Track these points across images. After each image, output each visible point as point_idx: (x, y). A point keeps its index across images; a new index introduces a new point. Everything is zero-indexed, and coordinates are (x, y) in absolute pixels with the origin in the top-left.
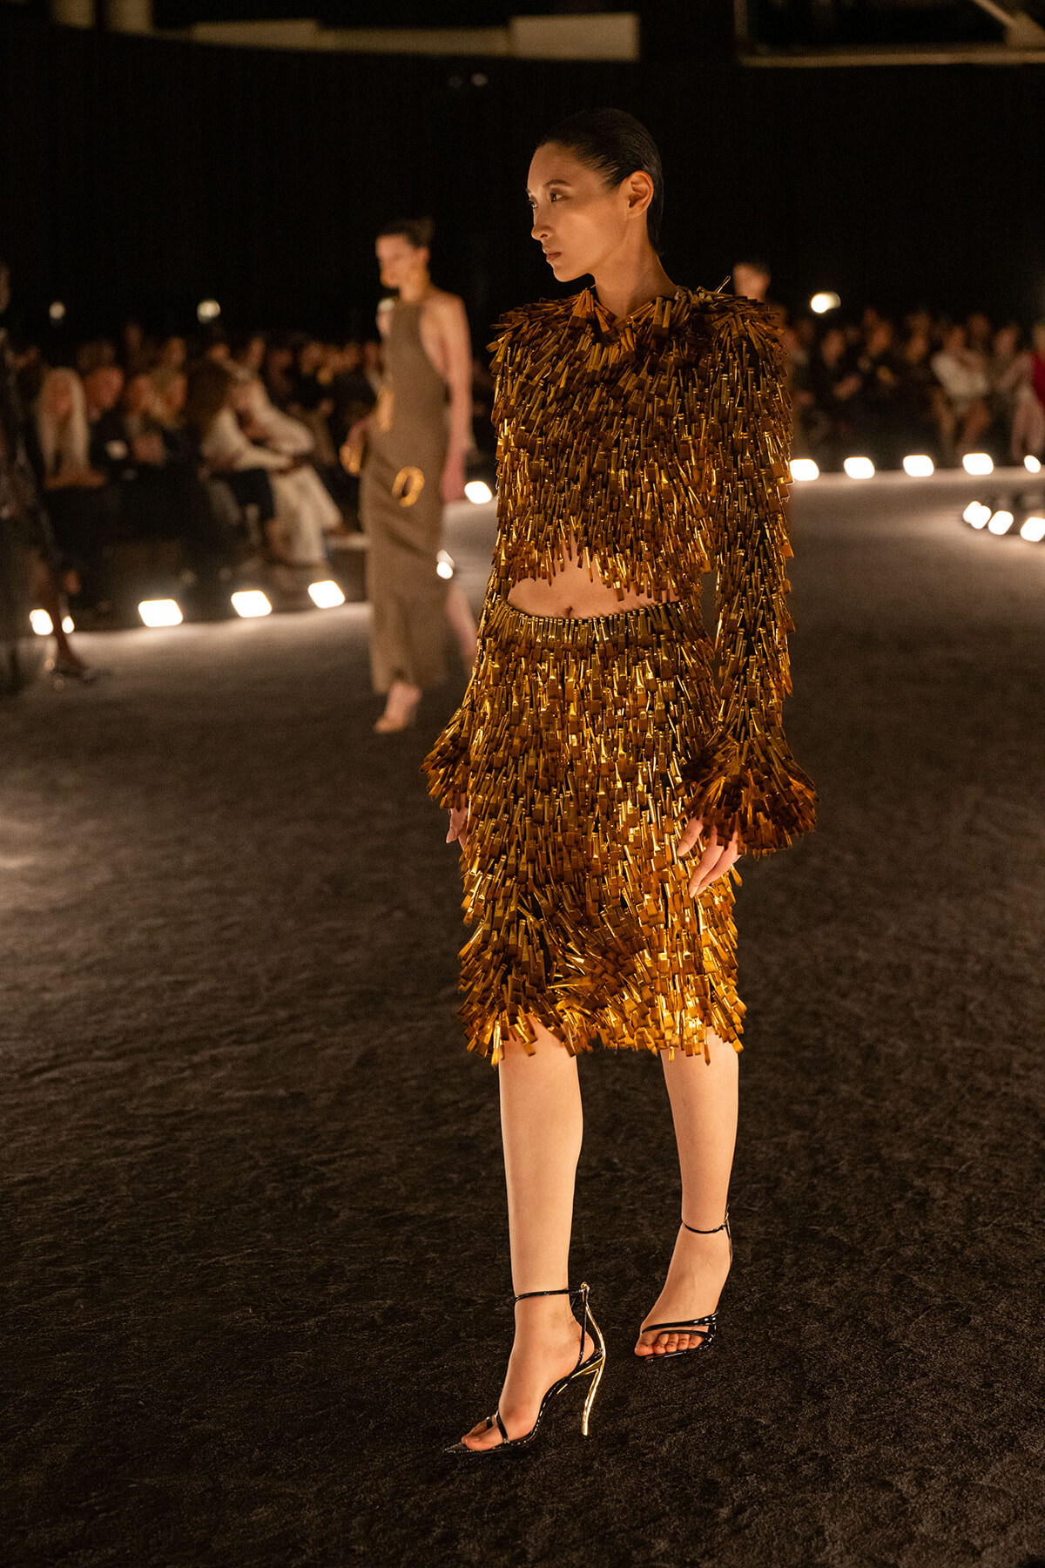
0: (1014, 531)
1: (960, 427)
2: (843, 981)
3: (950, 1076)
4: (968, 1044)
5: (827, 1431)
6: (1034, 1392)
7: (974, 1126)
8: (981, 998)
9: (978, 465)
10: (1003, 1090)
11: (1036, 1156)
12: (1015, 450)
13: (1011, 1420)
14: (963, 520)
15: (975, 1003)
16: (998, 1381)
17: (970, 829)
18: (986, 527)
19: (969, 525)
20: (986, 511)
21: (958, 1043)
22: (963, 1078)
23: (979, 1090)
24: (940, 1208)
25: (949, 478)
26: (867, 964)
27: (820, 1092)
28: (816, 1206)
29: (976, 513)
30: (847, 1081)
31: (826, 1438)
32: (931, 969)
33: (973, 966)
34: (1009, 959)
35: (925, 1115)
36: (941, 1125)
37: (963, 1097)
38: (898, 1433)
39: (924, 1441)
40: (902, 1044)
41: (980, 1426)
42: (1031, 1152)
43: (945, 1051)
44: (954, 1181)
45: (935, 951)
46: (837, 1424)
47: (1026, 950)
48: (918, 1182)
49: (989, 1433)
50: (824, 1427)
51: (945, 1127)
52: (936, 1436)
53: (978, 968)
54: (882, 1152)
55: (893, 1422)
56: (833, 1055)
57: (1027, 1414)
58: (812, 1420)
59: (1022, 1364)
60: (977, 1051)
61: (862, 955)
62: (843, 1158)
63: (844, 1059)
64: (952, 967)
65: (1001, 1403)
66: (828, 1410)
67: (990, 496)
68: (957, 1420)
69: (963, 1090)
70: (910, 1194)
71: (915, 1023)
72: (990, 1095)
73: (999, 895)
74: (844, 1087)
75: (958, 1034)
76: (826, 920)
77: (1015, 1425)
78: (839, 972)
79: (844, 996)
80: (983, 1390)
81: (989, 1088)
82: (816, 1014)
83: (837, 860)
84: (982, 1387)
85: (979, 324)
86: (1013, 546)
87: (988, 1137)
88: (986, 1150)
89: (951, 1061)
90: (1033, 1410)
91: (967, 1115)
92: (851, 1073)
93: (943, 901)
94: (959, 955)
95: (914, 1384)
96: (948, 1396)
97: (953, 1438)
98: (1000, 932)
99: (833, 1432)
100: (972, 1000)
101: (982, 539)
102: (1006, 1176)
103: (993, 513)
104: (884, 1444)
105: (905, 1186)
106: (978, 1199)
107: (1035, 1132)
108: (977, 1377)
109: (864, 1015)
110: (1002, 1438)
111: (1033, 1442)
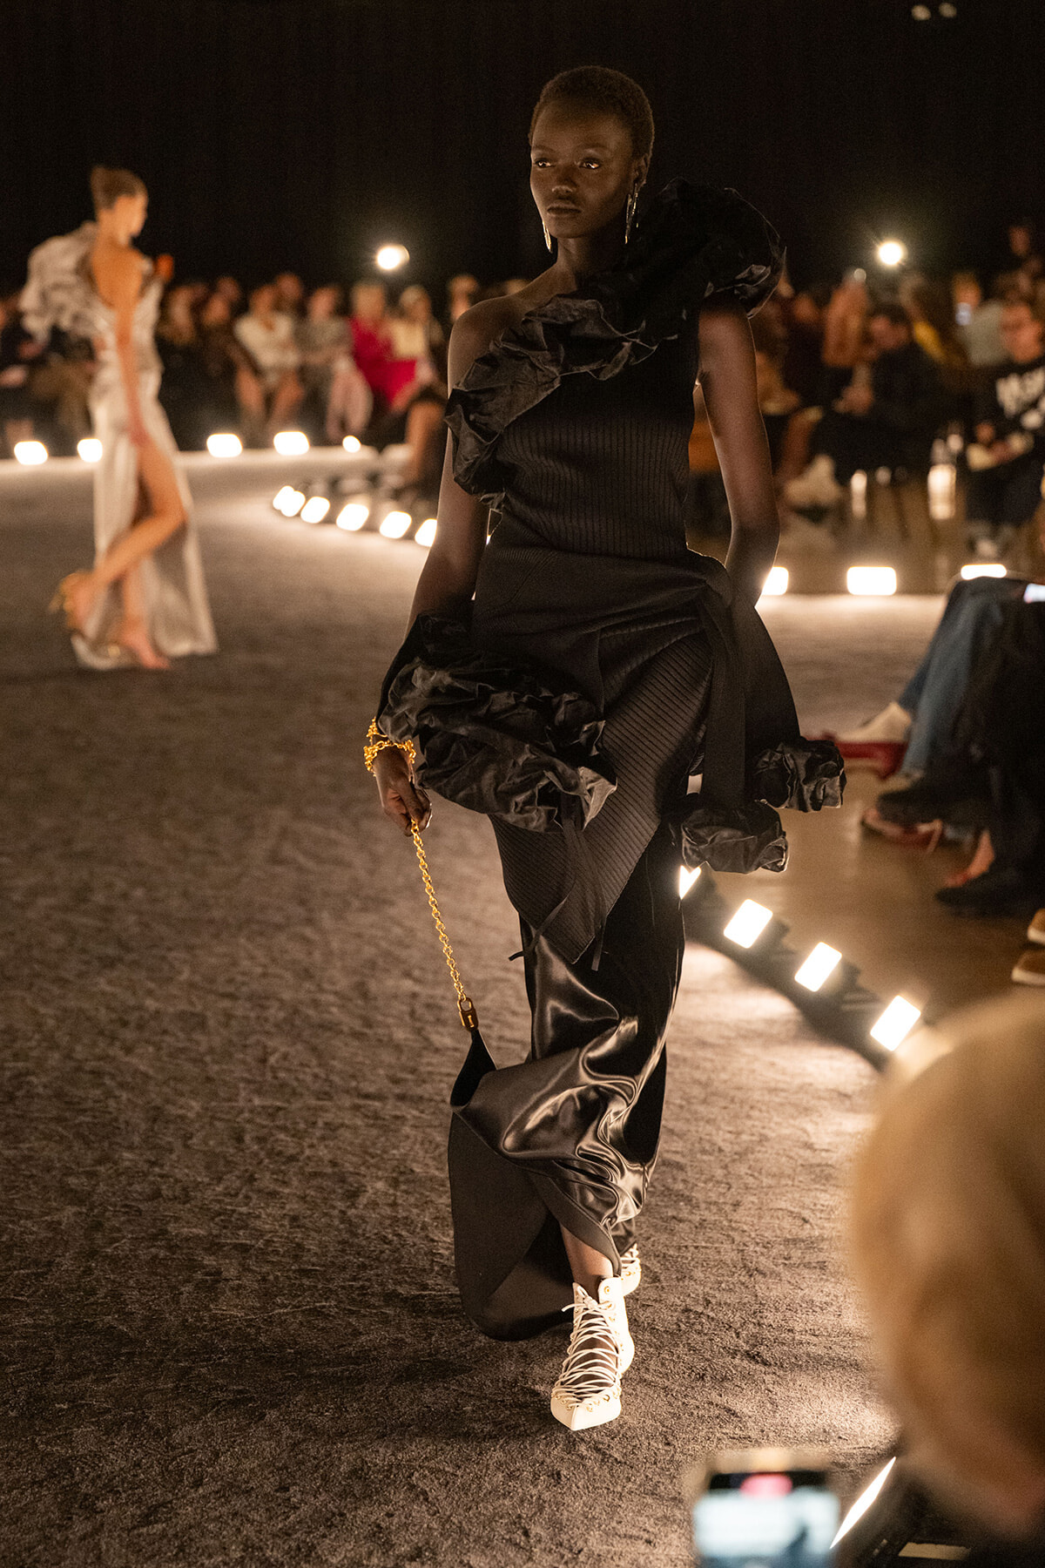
0: (330, 520)
1: (269, 400)
2: (129, 1035)
3: (247, 1138)
4: (268, 1102)
5: (100, 1549)
6: (336, 1494)
7: (273, 1194)
8: (283, 1049)
9: (291, 444)
10: (308, 1152)
11: (342, 1226)
12: (332, 429)
13: (309, 1527)
14: (274, 509)
15: (277, 1055)
16: (295, 1484)
17: (275, 858)
18: (298, 515)
19: (279, 513)
20: (300, 496)
21: (257, 1101)
22: (261, 1140)
23: (280, 1153)
24: (232, 1289)
25: (259, 459)
26: (157, 1012)
27: (99, 1162)
28: (93, 1292)
29: (288, 498)
30: (131, 1148)
31: (99, 1558)
32: (229, 1016)
33: (275, 1013)
34: (316, 1004)
35: (218, 1185)
36: (236, 1195)
37: (260, 1162)
38: (181, 1549)
39: (210, 1556)
40: (193, 1103)
41: (274, 1536)
42: (336, 1222)
43: (241, 1112)
44: (250, 1258)
45: (232, 997)
46: (112, 1541)
47: (336, 993)
48: (209, 1261)
49: (284, 1543)
50: (97, 1546)
51: (241, 1196)
52: (224, 1549)
53: (282, 1015)
54: (169, 1229)
55: (176, 1536)
56: (116, 1120)
57: (328, 1520)
58: (83, 1538)
59: (322, 1463)
60: (279, 1109)
61: (151, 1004)
62: (124, 1237)
63: (127, 1123)
64: (252, 1015)
65: (298, 1508)
66: (102, 1525)
67: (303, 480)
68: (249, 1530)
69: (262, 1154)
70: (199, 1276)
71: (209, 1079)
72: (292, 1158)
73: (308, 932)
74: (127, 1155)
75: (259, 1092)
76: (109, 963)
77: (314, 1533)
78: (125, 1024)
79: (129, 1050)
80: (278, 1494)
81: (291, 1151)
82: (97, 1073)
83: (125, 896)
84: (277, 1491)
85: (289, 286)
86: (329, 536)
87: (288, 1207)
88: (286, 1222)
89: (249, 1121)
90: (334, 1514)
91: (266, 1181)
92: (136, 1139)
93: (242, 941)
94: (260, 1001)
95: (201, 1491)
96: (238, 1503)
97: (244, 1551)
98: (307, 974)
99: (108, 1550)
100: (275, 1050)
101: (293, 529)
102: (309, 1250)
103: (308, 498)
104: (166, 1561)
105: (192, 1265)
106: (277, 1278)
107: (342, 1199)
108: (272, 1480)
109: (151, 1072)
110: (299, 1549)
111: (333, 1551)
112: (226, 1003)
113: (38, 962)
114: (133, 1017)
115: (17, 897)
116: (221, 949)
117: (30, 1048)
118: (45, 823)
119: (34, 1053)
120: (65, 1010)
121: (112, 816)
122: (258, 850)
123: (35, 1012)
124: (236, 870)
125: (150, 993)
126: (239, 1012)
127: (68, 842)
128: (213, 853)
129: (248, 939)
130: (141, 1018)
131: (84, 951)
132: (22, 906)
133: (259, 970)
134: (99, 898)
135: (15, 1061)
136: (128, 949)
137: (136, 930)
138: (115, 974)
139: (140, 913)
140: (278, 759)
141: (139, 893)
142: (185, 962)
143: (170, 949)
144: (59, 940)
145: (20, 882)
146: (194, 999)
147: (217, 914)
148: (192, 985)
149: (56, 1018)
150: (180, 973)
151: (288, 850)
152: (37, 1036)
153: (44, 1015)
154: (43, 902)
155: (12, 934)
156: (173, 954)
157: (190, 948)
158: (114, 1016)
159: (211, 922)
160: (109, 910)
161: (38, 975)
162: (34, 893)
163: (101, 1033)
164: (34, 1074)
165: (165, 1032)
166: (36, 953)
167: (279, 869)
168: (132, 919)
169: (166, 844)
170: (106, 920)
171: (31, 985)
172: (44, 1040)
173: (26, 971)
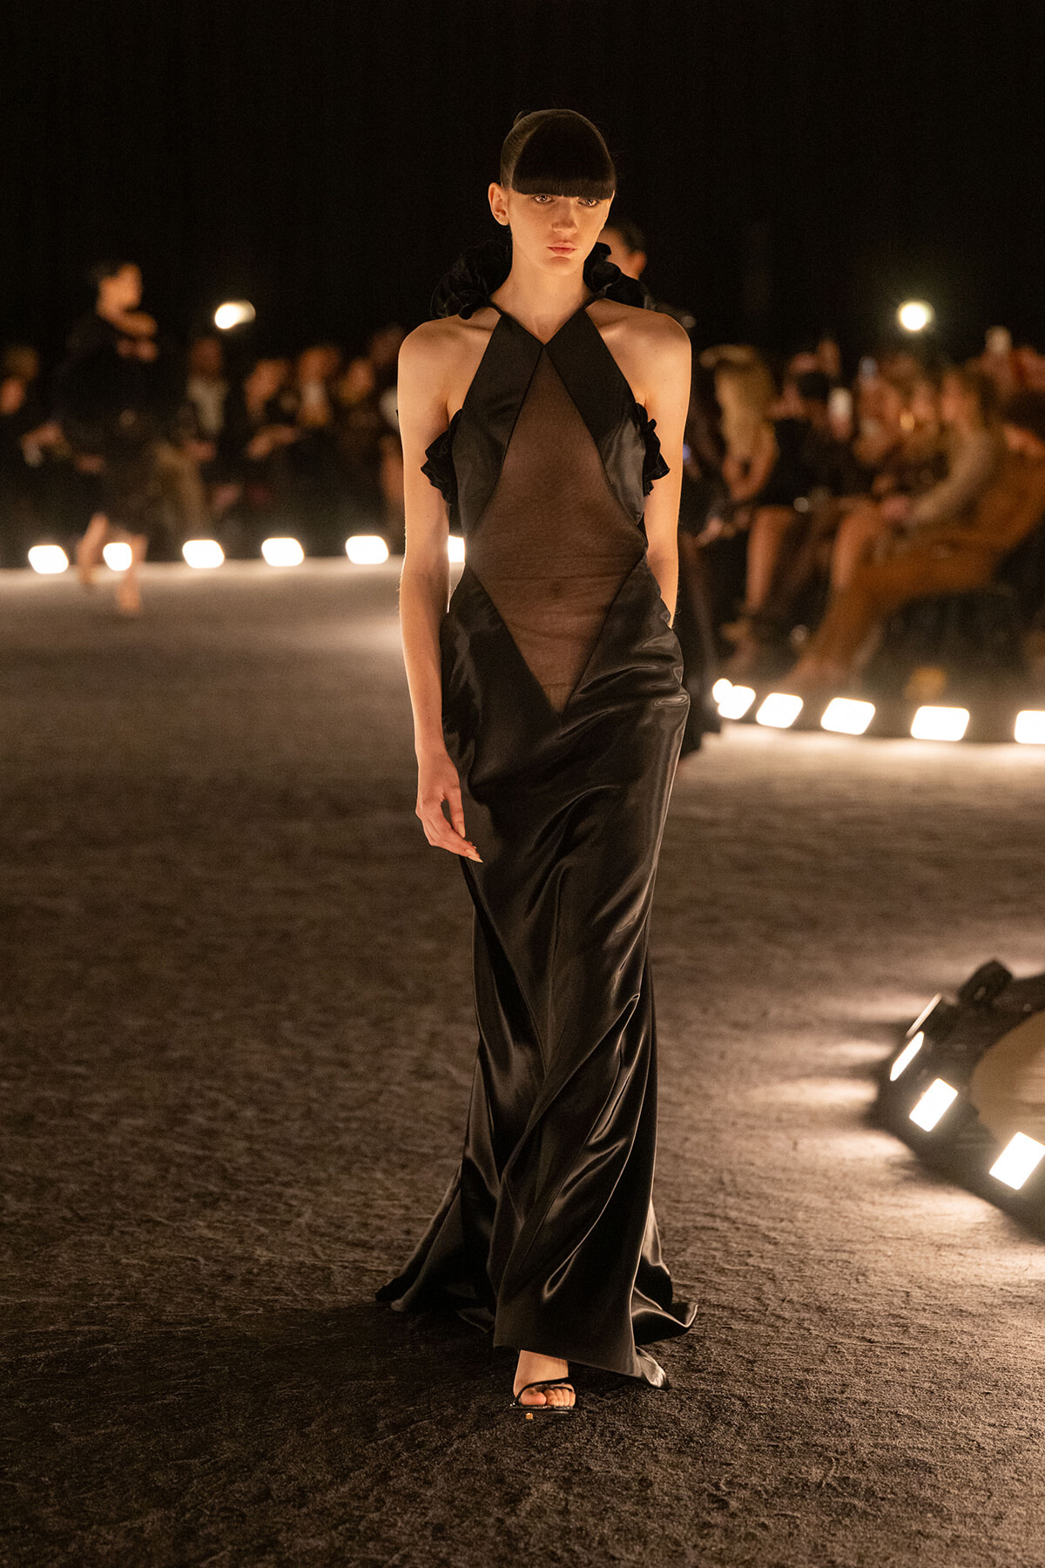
112: (357, 1254)
113: (121, 1198)
114: (239, 1270)
115: (95, 1117)
116: (350, 1185)
117: (110, 1307)
118: (133, 1023)
119: (116, 1313)
120: (153, 1260)
121: (218, 1015)
122: (402, 1060)
123: (117, 1263)
124: (373, 1086)
125: (260, 1239)
126: (373, 1265)
127: (163, 1048)
128: (344, 1065)
129: (385, 1171)
130: (250, 1272)
131: (179, 1186)
132: (98, 1127)
133: (400, 1212)
134: (199, 1119)
135: (87, 1324)
136: (236, 1185)
137: (244, 1160)
138: (219, 1215)
139: (249, 1138)
140: (428, 946)
141: (249, 1113)
142: (306, 1201)
143: (287, 1185)
144: (147, 1171)
145: (98, 1098)
146: (317, 1248)
147: (347, 1140)
148: (312, 1229)
149: (142, 1269)
150: (299, 1215)
151: (438, 1062)
152: (117, 1292)
153: (127, 1265)
154: (126, 1122)
155: (90, 1164)
156: (291, 1191)
157: (313, 1183)
158: (216, 1268)
159: (341, 1150)
160: (211, 1133)
161: (119, 1218)
162: (115, 1112)
163: (200, 1291)
164: (112, 1340)
165: (279, 1289)
166: (117, 1187)
167: (426, 1085)
168: (242, 1145)
169: (285, 1052)
170: (204, 1148)
171: (112, 1227)
172: (126, 1299)
173: (105, 1209)
